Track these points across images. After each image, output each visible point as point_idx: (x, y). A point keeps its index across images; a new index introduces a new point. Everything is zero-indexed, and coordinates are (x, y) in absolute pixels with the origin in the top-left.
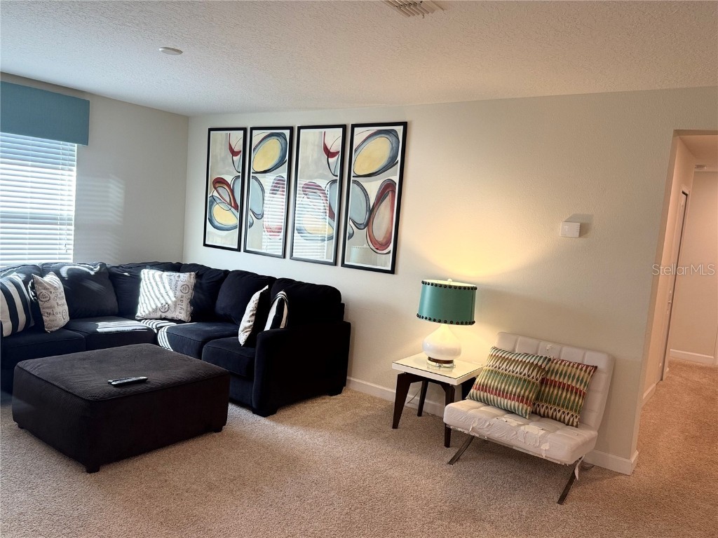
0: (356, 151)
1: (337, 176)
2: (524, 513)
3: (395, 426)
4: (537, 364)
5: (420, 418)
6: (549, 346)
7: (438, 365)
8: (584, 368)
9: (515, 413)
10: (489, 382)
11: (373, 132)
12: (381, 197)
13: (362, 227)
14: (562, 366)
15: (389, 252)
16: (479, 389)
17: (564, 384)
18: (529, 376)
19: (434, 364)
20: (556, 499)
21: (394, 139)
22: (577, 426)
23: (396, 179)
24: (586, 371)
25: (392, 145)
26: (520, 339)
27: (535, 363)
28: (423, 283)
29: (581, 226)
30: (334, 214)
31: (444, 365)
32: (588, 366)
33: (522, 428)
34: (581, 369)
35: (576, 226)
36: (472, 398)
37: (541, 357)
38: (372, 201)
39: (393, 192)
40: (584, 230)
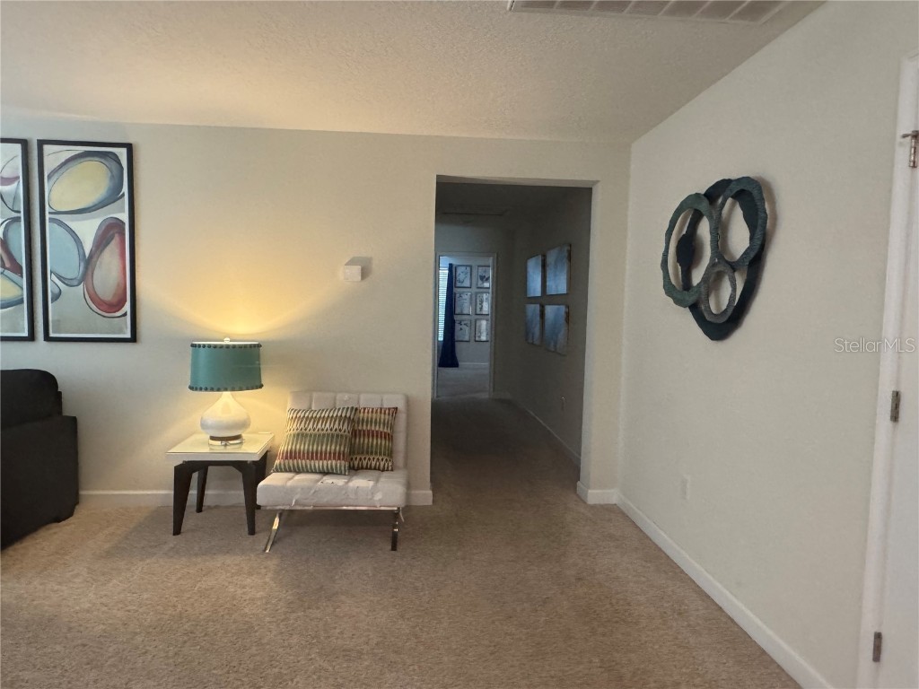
0: (49, 177)
1: (19, 212)
2: (369, 572)
3: (177, 531)
4: (346, 416)
5: (200, 514)
6: (346, 397)
7: (224, 443)
8: (387, 412)
9: (333, 473)
10: (298, 447)
11: (77, 153)
12: (102, 242)
13: (76, 283)
14: (366, 414)
15: (125, 314)
16: (287, 458)
17: (373, 432)
18: (340, 430)
19: (219, 443)
20: (390, 547)
21: (114, 165)
22: (392, 470)
23: (125, 217)
24: (389, 414)
25: (111, 172)
26: (315, 395)
27: (343, 415)
28: (193, 346)
29: (362, 269)
30: (21, 268)
31: (231, 442)
32: (389, 409)
33: (351, 484)
34: (385, 413)
35: (356, 270)
36: (279, 470)
37: (348, 408)
38: (88, 247)
39: (121, 235)
40: (365, 273)
